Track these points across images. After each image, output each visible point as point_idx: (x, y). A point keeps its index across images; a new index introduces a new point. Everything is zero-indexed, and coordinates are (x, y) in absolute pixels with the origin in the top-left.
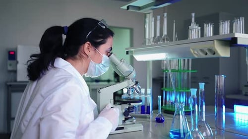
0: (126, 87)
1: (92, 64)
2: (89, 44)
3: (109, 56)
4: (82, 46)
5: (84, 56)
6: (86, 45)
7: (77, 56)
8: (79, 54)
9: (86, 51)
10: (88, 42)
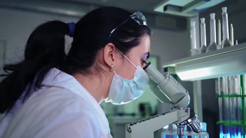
0: (175, 123)
1: (117, 79)
2: (112, 47)
3: (144, 68)
4: (101, 52)
5: (104, 68)
6: (107, 49)
7: (92, 69)
8: (95, 65)
9: (108, 60)
10: (111, 44)
